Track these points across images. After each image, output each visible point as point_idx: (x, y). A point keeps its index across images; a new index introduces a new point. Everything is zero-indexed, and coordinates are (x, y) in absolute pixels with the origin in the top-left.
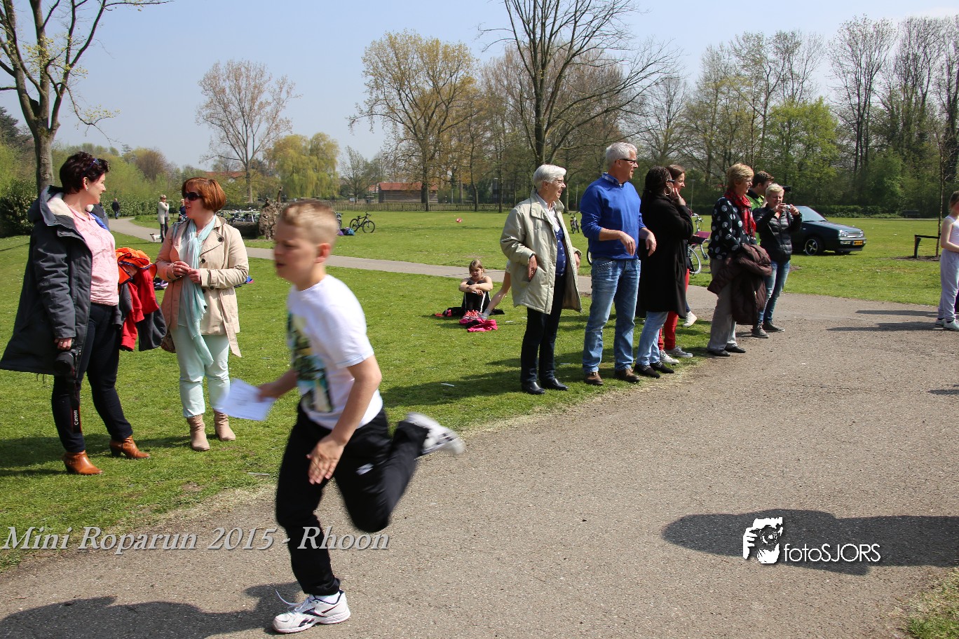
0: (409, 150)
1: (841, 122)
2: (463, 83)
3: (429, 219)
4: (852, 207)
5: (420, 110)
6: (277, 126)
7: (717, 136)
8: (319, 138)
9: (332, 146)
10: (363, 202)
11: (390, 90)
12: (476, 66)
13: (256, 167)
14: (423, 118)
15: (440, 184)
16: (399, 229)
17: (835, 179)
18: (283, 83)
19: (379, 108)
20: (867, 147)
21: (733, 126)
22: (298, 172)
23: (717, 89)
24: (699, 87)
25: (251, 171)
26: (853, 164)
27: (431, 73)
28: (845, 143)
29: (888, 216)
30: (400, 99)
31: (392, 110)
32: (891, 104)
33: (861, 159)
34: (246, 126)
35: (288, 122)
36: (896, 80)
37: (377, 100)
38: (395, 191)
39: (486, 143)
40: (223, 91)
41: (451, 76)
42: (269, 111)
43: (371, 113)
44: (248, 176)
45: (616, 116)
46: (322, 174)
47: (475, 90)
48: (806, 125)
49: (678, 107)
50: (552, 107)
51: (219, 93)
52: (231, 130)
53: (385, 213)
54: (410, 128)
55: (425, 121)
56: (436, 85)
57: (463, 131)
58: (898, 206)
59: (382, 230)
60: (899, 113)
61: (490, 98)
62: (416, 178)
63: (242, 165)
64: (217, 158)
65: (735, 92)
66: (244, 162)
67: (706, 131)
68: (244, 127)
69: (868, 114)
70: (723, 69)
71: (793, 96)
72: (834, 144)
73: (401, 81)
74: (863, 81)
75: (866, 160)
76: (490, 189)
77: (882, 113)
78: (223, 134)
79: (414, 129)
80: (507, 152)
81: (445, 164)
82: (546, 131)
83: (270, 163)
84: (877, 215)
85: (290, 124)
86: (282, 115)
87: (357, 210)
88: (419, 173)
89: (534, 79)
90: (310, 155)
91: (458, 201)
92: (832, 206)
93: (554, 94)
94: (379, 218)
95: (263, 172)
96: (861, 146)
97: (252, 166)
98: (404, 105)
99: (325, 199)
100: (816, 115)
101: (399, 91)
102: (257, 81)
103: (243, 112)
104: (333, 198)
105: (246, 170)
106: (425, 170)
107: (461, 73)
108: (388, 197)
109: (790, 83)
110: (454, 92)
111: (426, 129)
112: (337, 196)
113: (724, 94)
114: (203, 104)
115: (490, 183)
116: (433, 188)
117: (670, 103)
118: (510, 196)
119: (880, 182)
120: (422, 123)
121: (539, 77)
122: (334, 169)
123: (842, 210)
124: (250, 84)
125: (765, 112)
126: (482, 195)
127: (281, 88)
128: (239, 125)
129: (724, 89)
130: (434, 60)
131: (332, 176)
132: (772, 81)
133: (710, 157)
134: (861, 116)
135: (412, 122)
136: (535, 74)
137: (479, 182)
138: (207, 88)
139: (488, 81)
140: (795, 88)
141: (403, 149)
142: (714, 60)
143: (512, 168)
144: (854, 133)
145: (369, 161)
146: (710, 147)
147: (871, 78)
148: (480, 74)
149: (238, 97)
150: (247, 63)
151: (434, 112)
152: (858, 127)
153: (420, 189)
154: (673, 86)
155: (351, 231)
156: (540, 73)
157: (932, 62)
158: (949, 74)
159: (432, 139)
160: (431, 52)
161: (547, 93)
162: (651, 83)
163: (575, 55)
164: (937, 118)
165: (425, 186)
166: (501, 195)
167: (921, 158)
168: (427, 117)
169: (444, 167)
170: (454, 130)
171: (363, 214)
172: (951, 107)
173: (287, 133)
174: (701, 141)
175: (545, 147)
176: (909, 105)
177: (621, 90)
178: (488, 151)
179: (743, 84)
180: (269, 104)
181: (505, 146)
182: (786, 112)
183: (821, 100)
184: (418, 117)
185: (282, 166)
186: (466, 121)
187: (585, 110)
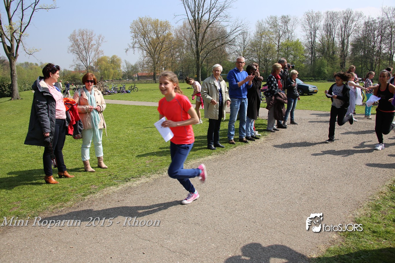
0: (148, 60)
1: (305, 48)
2: (168, 35)
4: (310, 78)
5: (152, 45)
6: (98, 53)
7: (262, 53)
8: (114, 57)
9: (119, 60)
10: (131, 80)
11: (140, 38)
12: (172, 29)
13: (91, 68)
16: (146, 90)
17: (304, 68)
18: (100, 37)
19: (137, 45)
20: (315, 57)
21: (268, 49)
22: (106, 70)
23: (261, 36)
24: (255, 35)
25: (89, 70)
26: (310, 63)
27: (155, 32)
28: (307, 55)
29: (323, 81)
30: (144, 41)
31: (141, 46)
32: (323, 41)
33: (313, 61)
34: (87, 53)
35: (102, 51)
36: (324, 33)
37: (136, 42)
38: (143, 76)
40: (78, 40)
41: (163, 33)
42: (95, 47)
43: (133, 47)
45: (225, 46)
46: (115, 71)
47: (172, 38)
48: (293, 49)
49: (247, 43)
50: (202, 44)
51: (76, 41)
52: (81, 55)
53: (140, 84)
54: (148, 52)
55: (154, 50)
56: (157, 36)
57: (168, 53)
58: (326, 78)
59: (140, 91)
60: (325, 44)
61: (178, 40)
62: (151, 71)
63: (86, 68)
64: (76, 66)
65: (268, 37)
67: (258, 51)
69: (315, 45)
70: (263, 29)
71: (288, 38)
72: (304, 55)
73: (145, 35)
74: (313, 33)
75: (315, 61)
76: (179, 74)
77: (320, 44)
78: (78, 56)
79: (150, 53)
80: (185, 60)
81: (162, 65)
82: (200, 52)
83: (96, 67)
84: (319, 81)
86: (100, 49)
87: (129, 83)
88: (152, 69)
89: (195, 33)
90: (111, 63)
92: (304, 78)
93: (203, 39)
94: (139, 86)
95: (93, 70)
96: (313, 56)
97: (89, 68)
98: (146, 44)
99: (117, 80)
100: (297, 45)
101: (144, 39)
102: (90, 36)
103: (85, 48)
104: (120, 79)
105: (87, 70)
106: (155, 68)
107: (167, 31)
108: (141, 78)
109: (287, 33)
110: (165, 39)
111: (155, 53)
112: (122, 79)
113: (264, 38)
114: (70, 46)
115: (178, 72)
116: (158, 75)
117: (244, 41)
119: (320, 69)
121: (197, 33)
122: (120, 68)
123: (307, 79)
124: (87, 37)
125: (279, 44)
127: (99, 39)
128: (84, 53)
129: (264, 36)
130: (157, 27)
131: (119, 71)
132: (281, 33)
133: (260, 61)
134: (313, 46)
135: (149, 50)
136: (196, 31)
138: (71, 39)
139: (177, 34)
140: (289, 35)
141: (146, 60)
142: (260, 25)
143: (187, 66)
144: (310, 51)
145: (133, 65)
146: (259, 57)
147: (315, 32)
148: (174, 32)
149: (83, 42)
150: (86, 29)
151: (157, 46)
152: (312, 50)
153: (153, 75)
154: (245, 36)
155: (129, 91)
156: (197, 31)
157: (335, 27)
158: (342, 31)
159: (156, 56)
160: (156, 24)
161: (200, 38)
162: (238, 34)
163: (210, 24)
164: (338, 46)
165: (155, 74)
166: (183, 76)
167: (334, 60)
168: (155, 48)
169: (161, 66)
170: (165, 53)
171: (133, 85)
172: (343, 43)
173: (102, 56)
174: (256, 55)
175: (200, 58)
176: (329, 42)
177: (227, 37)
178: (178, 60)
179: (271, 34)
180: (95, 45)
181: (184, 58)
182: (287, 44)
183: (298, 40)
184: (151, 48)
185: (100, 68)
186: (170, 49)
187: (214, 44)
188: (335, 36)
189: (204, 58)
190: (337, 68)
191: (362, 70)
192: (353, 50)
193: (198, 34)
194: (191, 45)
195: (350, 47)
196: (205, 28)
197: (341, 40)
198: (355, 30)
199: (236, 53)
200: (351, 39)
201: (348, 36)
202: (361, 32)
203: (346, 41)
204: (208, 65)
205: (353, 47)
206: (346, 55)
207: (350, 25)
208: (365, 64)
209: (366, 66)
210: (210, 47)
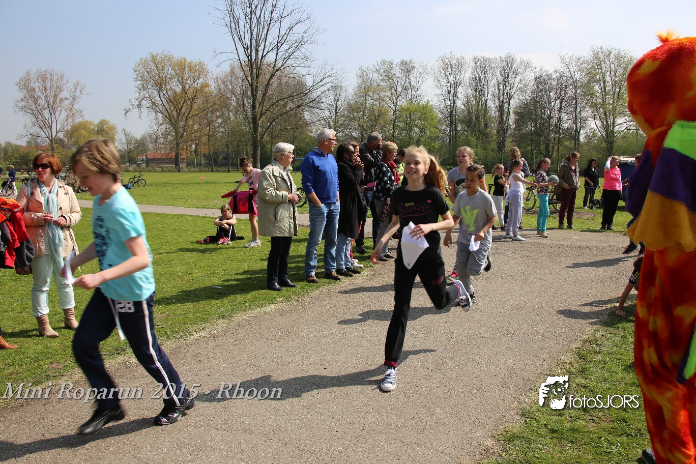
0: (166, 131)
1: (440, 116)
2: (202, 87)
3: (182, 177)
5: (174, 104)
6: (73, 114)
7: (367, 123)
8: (103, 122)
9: (112, 128)
10: (134, 166)
11: (152, 91)
12: (211, 76)
13: (58, 143)
14: (175, 110)
15: (187, 153)
16: (162, 185)
17: (438, 150)
18: (77, 85)
19: (145, 103)
20: (456, 131)
21: (376, 118)
23: (366, 94)
24: (354, 92)
25: (55, 146)
26: (448, 141)
27: (180, 80)
28: (443, 128)
30: (160, 97)
31: (154, 104)
32: (468, 106)
33: (453, 138)
34: (51, 114)
35: (81, 112)
36: (470, 92)
37: (144, 97)
38: (157, 159)
39: (218, 127)
40: (34, 90)
41: (194, 82)
42: (67, 104)
43: (139, 106)
44: (53, 149)
45: (303, 110)
47: (210, 92)
48: (420, 117)
49: (342, 105)
50: (263, 104)
51: (30, 91)
52: (40, 116)
53: (151, 174)
54: (166, 116)
55: (177, 112)
56: (183, 88)
57: (202, 119)
59: (151, 185)
60: (473, 111)
61: (221, 97)
62: (171, 150)
63: (49, 142)
64: (29, 136)
65: (377, 96)
66: (50, 140)
67: (360, 120)
68: (50, 115)
69: (456, 111)
70: (369, 81)
71: (411, 99)
73: (160, 85)
74: (452, 91)
75: (456, 139)
76: (220, 157)
77: (463, 111)
78: (34, 119)
79: (170, 117)
80: (232, 133)
81: (191, 141)
82: (260, 119)
83: (68, 140)
85: (83, 113)
86: (77, 107)
87: (130, 171)
88: (173, 147)
89: (251, 85)
90: (97, 134)
91: (200, 165)
93: (264, 95)
94: (149, 177)
95: (63, 146)
96: (452, 130)
97: (55, 142)
98: (162, 101)
100: (425, 111)
101: (159, 91)
102: (58, 83)
103: (48, 105)
105: (52, 144)
106: (178, 145)
107: (201, 80)
108: (153, 163)
109: (410, 91)
110: (196, 93)
111: (178, 117)
113: (370, 96)
114: (19, 99)
115: (220, 153)
116: (183, 157)
117: (337, 101)
118: (234, 161)
120: (175, 114)
121: (255, 84)
124: (53, 85)
125: (395, 108)
126: (215, 160)
127: (76, 88)
128: (46, 113)
129: (370, 94)
130: (182, 71)
132: (399, 89)
133: (363, 136)
134: (452, 112)
135: (168, 113)
136: (252, 82)
137: (214, 152)
138: (21, 87)
139: (219, 86)
140: (413, 94)
141: (162, 130)
142: (363, 76)
143: (235, 143)
144: (448, 122)
145: (138, 139)
146: (362, 130)
147: (457, 90)
148: (213, 81)
149: (44, 94)
150: (51, 71)
151: (182, 106)
152: (450, 119)
153: (174, 157)
154: (338, 92)
155: (130, 186)
156: (255, 81)
157: (489, 82)
158: (499, 89)
159: (181, 124)
160: (181, 66)
161: (260, 94)
162: (326, 89)
163: (277, 70)
164: (493, 115)
165: (177, 155)
166: (229, 161)
167: (486, 138)
168: (178, 109)
169: (190, 143)
170: (196, 118)
171: (137, 174)
172: (501, 109)
173: (81, 119)
174: (357, 126)
175: (260, 129)
176: (478, 107)
177: (307, 93)
178: (220, 132)
179: (382, 91)
180: (67, 99)
181: (231, 129)
182: (408, 109)
183: (428, 102)
184: (172, 109)
185: (77, 142)
186: (205, 112)
187: (285, 105)
188: (489, 97)
189: (266, 129)
190: (493, 151)
191: (532, 155)
192: (517, 122)
193: (256, 86)
194: (244, 106)
195: (512, 117)
196: (268, 77)
197: (497, 104)
198: (519, 88)
199: (323, 122)
200: (514, 103)
201: (509, 99)
202: (529, 92)
203: (506, 106)
204: (272, 142)
205: (519, 116)
206: (507, 130)
207: (513, 81)
208: (536, 146)
209: (538, 148)
210: (276, 110)
